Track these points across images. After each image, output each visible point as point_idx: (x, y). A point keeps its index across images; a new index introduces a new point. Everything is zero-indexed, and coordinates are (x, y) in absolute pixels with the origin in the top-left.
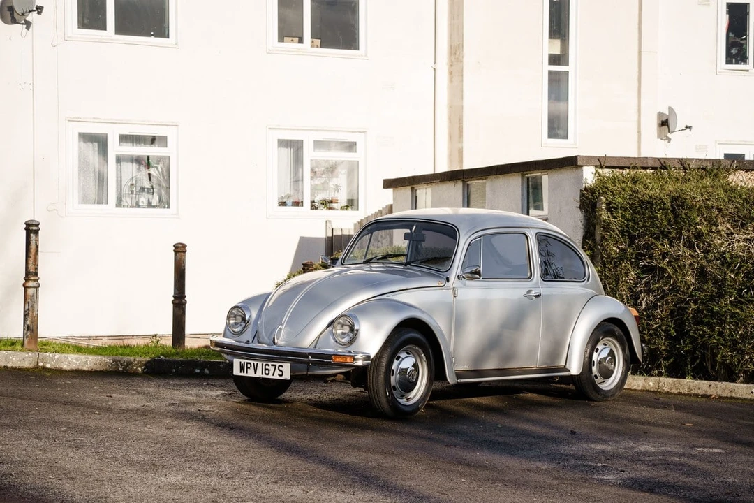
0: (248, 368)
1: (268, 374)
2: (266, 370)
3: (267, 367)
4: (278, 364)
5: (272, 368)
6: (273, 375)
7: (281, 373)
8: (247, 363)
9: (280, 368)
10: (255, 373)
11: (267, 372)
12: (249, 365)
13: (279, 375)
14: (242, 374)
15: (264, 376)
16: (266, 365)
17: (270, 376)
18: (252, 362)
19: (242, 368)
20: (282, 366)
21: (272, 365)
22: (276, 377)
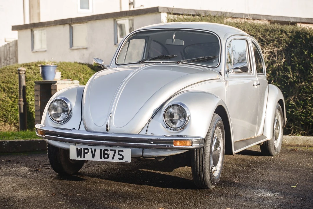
0: (85, 153)
1: (108, 158)
2: (104, 154)
3: (106, 152)
4: (117, 149)
5: (111, 154)
6: (113, 159)
7: (121, 157)
8: (85, 149)
9: (120, 153)
10: (93, 157)
11: (106, 156)
12: (86, 151)
13: (119, 159)
14: (79, 158)
15: (103, 160)
16: (105, 150)
17: (110, 160)
18: (89, 148)
19: (79, 153)
20: (122, 151)
21: (111, 150)
22: (116, 160)
